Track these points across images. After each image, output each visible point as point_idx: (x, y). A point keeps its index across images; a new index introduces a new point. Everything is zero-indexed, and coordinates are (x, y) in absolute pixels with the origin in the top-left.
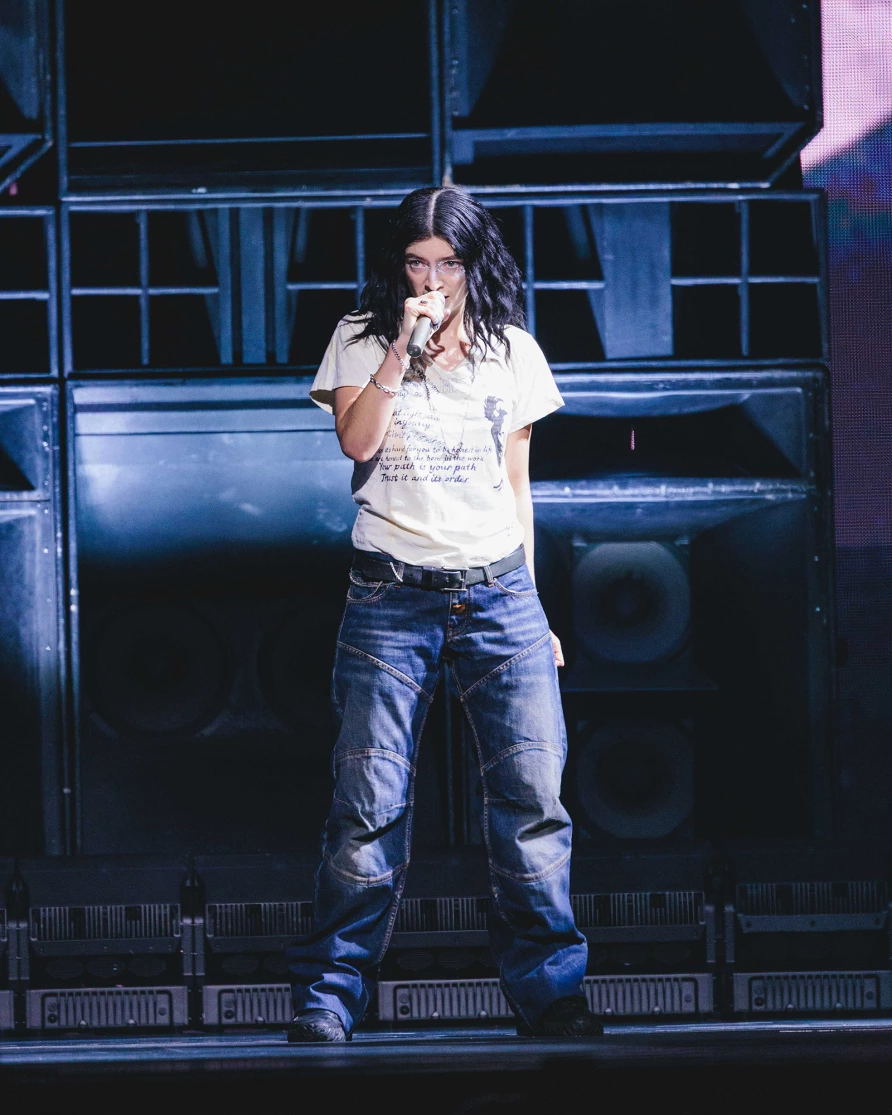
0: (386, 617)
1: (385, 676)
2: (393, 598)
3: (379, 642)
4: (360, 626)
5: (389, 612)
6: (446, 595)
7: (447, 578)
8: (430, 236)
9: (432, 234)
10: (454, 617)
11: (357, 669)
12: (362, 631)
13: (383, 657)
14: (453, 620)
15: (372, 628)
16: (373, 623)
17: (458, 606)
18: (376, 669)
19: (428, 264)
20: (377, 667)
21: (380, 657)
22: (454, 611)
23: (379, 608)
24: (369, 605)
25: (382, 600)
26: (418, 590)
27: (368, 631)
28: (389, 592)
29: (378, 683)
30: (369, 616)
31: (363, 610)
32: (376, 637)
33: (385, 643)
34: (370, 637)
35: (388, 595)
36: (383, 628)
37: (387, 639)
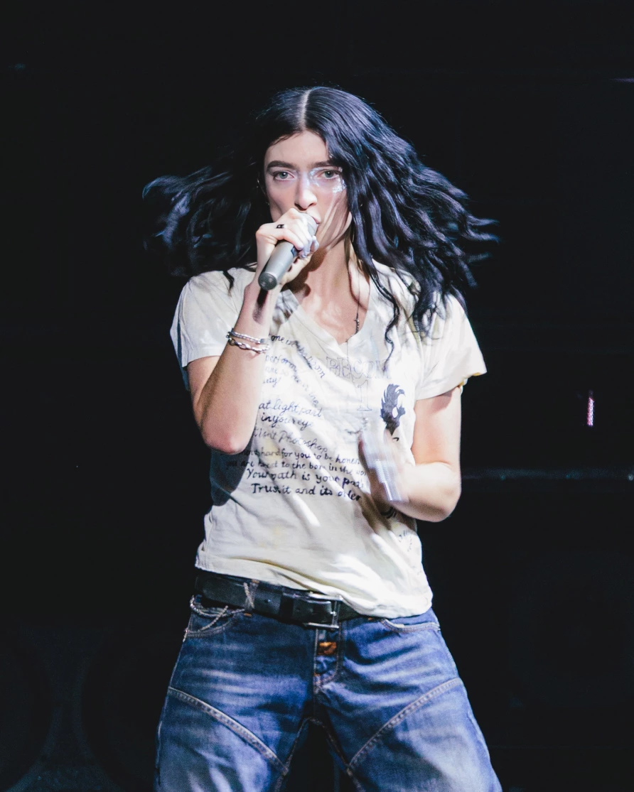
0: (231, 654)
1: (222, 731)
2: (240, 630)
3: (219, 687)
4: (195, 665)
5: (234, 647)
6: (311, 631)
7: (311, 610)
8: (300, 130)
9: (304, 128)
10: (322, 659)
11: (188, 721)
12: (198, 671)
13: (223, 705)
14: (319, 663)
15: (211, 668)
16: (213, 661)
17: (326, 644)
18: (211, 722)
19: (298, 171)
20: (214, 720)
21: (218, 705)
22: (322, 651)
23: (221, 641)
24: (210, 638)
25: (226, 632)
26: (273, 621)
27: (206, 672)
28: (237, 622)
29: (214, 740)
30: (208, 653)
31: (202, 645)
32: (216, 680)
33: (228, 688)
34: (206, 679)
35: (235, 625)
36: (226, 669)
37: (230, 682)
